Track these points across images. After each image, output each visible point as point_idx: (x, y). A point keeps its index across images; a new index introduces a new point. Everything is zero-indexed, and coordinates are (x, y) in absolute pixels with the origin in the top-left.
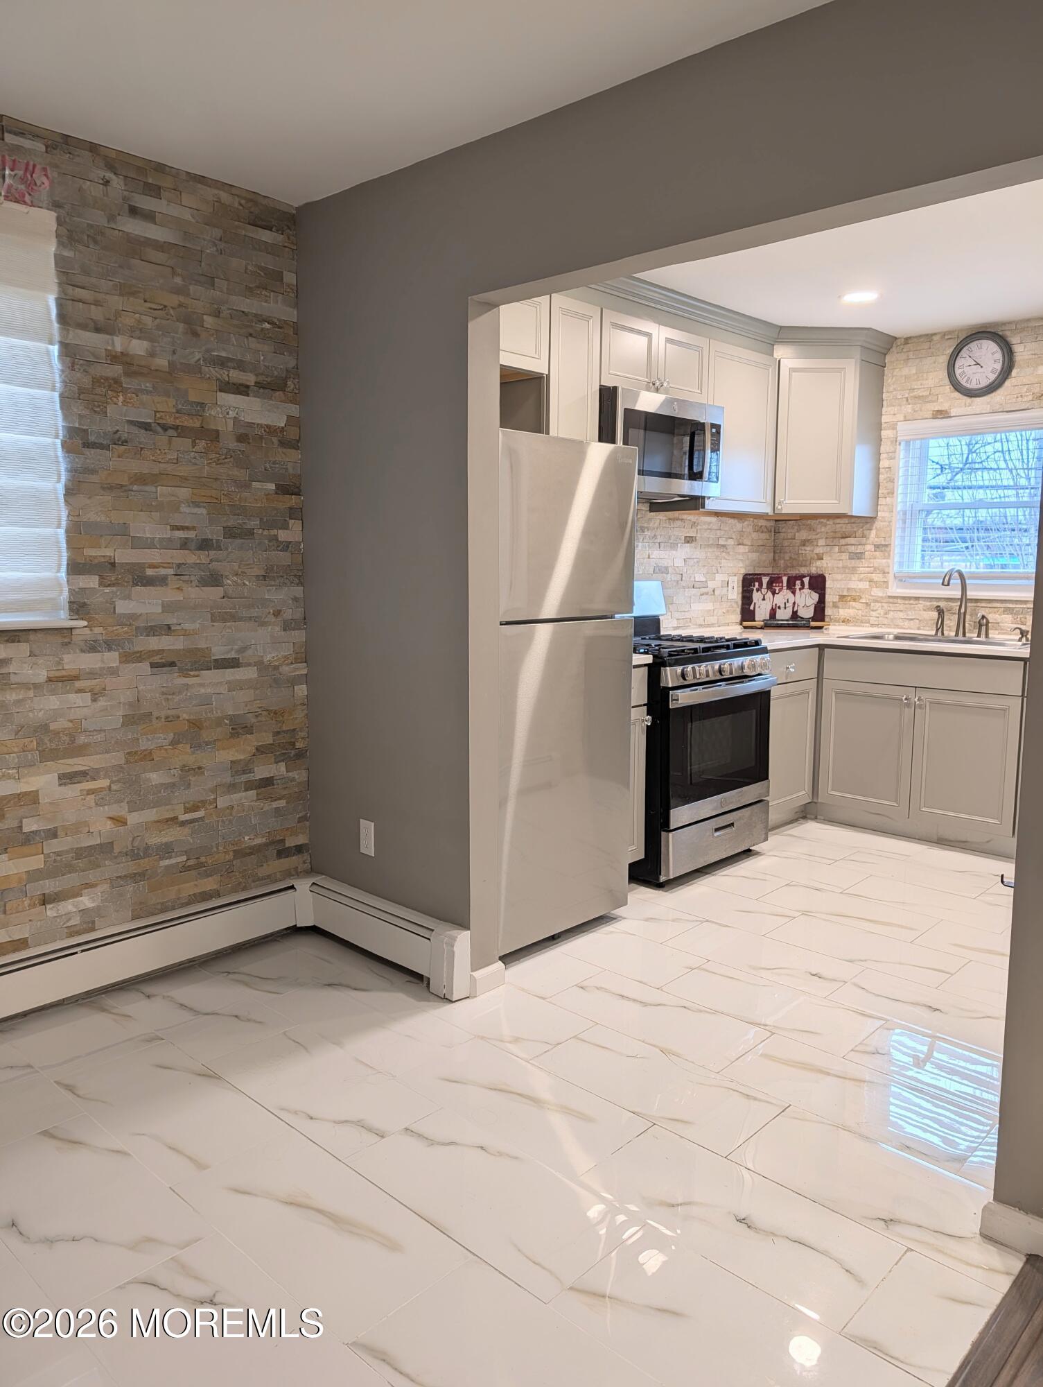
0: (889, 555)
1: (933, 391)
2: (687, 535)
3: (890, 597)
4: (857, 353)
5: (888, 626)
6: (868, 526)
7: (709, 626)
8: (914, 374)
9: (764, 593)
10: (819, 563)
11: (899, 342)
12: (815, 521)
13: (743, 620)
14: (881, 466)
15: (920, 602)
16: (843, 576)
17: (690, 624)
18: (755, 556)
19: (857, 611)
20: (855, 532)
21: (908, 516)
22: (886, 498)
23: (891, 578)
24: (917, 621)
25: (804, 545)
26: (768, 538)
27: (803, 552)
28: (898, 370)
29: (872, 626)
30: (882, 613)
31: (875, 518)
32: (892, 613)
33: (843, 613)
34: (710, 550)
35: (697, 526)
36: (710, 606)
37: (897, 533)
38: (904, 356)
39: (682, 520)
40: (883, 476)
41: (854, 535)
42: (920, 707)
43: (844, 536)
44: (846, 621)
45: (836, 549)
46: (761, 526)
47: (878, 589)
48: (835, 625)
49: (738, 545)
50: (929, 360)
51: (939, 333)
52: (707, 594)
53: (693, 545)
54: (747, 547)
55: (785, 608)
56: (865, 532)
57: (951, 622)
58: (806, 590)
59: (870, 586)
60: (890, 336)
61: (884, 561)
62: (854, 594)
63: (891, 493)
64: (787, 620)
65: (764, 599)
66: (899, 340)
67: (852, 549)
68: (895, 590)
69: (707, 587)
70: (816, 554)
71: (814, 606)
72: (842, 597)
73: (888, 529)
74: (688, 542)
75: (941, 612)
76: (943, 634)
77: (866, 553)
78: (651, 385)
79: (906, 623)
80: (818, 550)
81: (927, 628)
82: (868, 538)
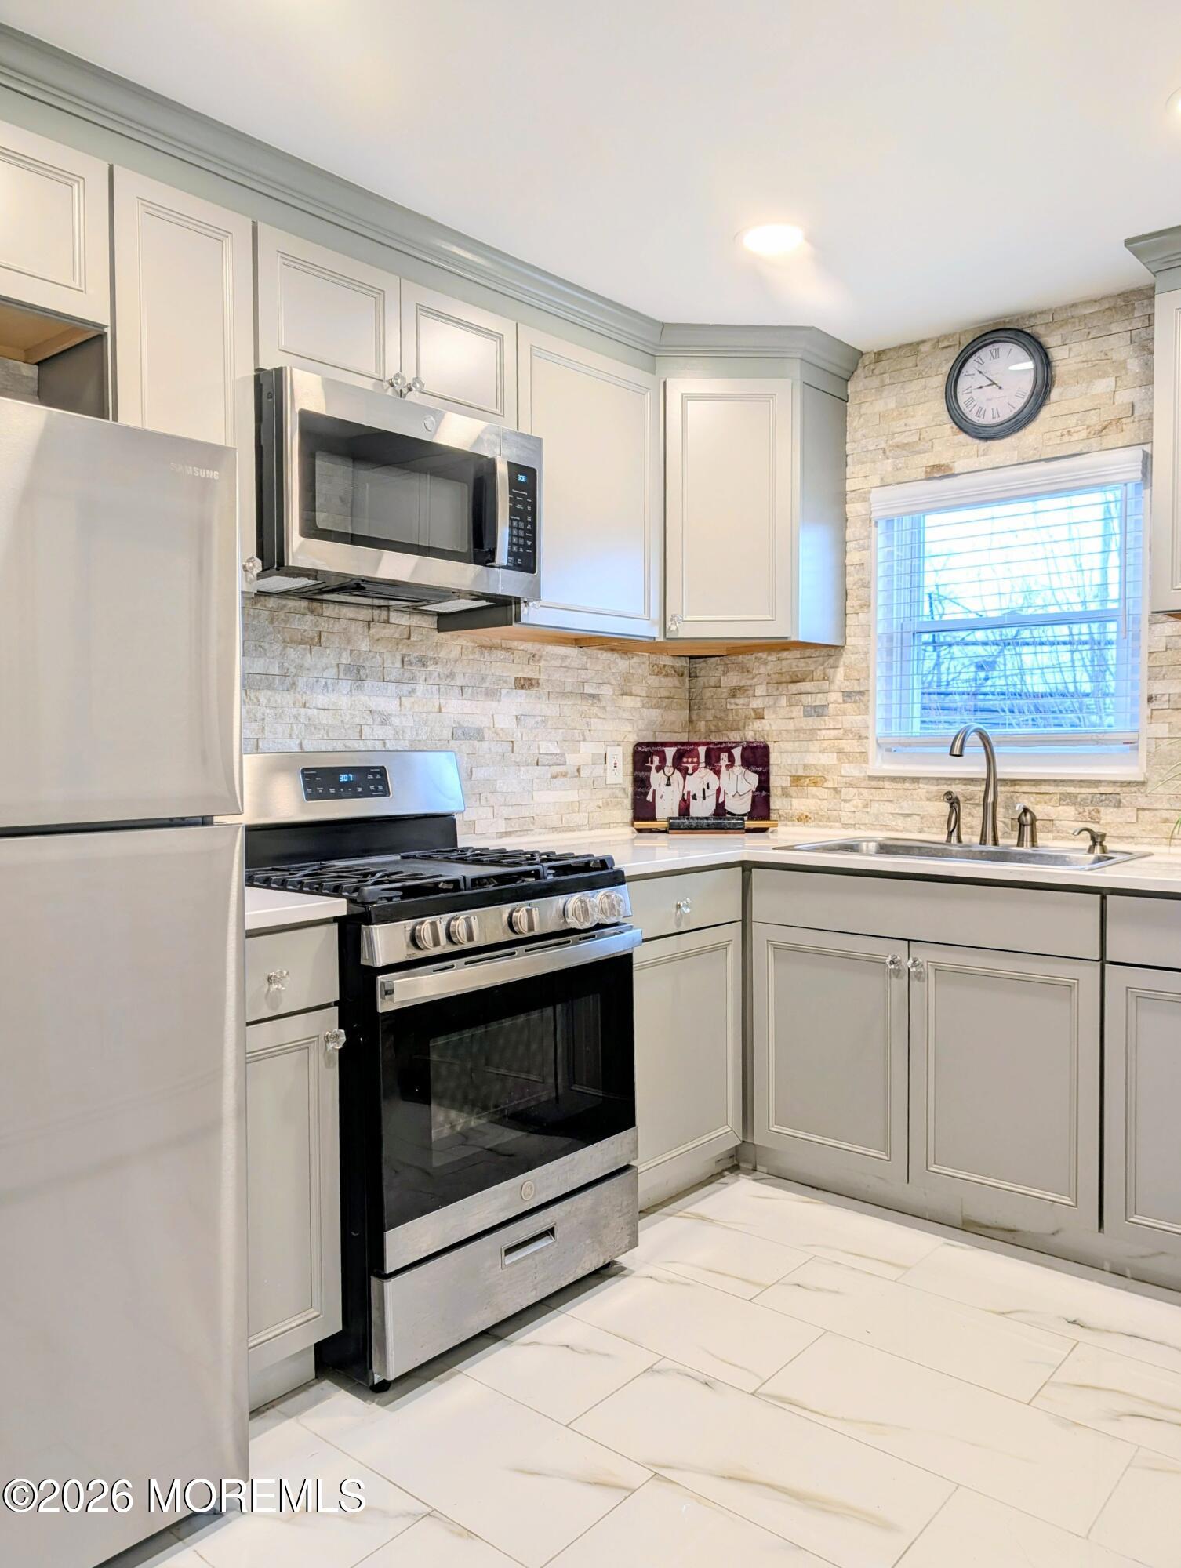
0: (867, 708)
1: (924, 435)
2: (520, 675)
3: (871, 778)
4: (795, 369)
5: (871, 827)
6: (831, 661)
7: (571, 829)
8: (892, 410)
9: (669, 774)
10: (757, 725)
11: (866, 360)
12: (750, 657)
13: (637, 817)
14: (848, 562)
15: (921, 785)
16: (797, 744)
17: (532, 827)
18: (654, 714)
19: (819, 802)
20: (813, 671)
21: (896, 642)
22: (858, 614)
23: (871, 746)
24: (918, 818)
25: (734, 696)
26: (678, 685)
27: (733, 707)
28: (867, 404)
29: (845, 826)
30: (860, 805)
31: (843, 647)
32: (876, 805)
33: (799, 804)
34: (569, 703)
35: (539, 660)
36: (572, 796)
37: (879, 671)
38: (875, 382)
39: (508, 649)
40: (851, 578)
41: (810, 677)
42: (919, 977)
43: (795, 678)
44: (803, 819)
45: (783, 701)
46: (665, 666)
47: (852, 765)
48: (786, 825)
49: (622, 695)
50: (915, 386)
51: (930, 339)
52: (565, 775)
53: (533, 691)
54: (638, 698)
55: (704, 798)
56: (827, 670)
57: (971, 819)
58: (738, 768)
59: (839, 760)
60: (853, 348)
61: (859, 718)
62: (814, 773)
63: (866, 605)
64: (707, 818)
65: (668, 784)
66: (868, 356)
67: (808, 700)
68: (880, 765)
69: (564, 764)
70: (753, 709)
71: (751, 794)
72: (796, 780)
73: (864, 665)
74: (523, 687)
75: (953, 802)
76: (959, 840)
77: (830, 705)
78: (386, 385)
79: (900, 822)
80: (756, 703)
81: (935, 830)
82: (833, 681)
